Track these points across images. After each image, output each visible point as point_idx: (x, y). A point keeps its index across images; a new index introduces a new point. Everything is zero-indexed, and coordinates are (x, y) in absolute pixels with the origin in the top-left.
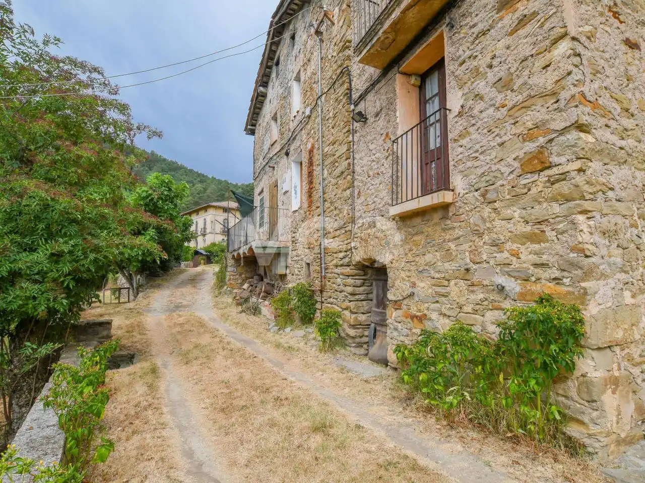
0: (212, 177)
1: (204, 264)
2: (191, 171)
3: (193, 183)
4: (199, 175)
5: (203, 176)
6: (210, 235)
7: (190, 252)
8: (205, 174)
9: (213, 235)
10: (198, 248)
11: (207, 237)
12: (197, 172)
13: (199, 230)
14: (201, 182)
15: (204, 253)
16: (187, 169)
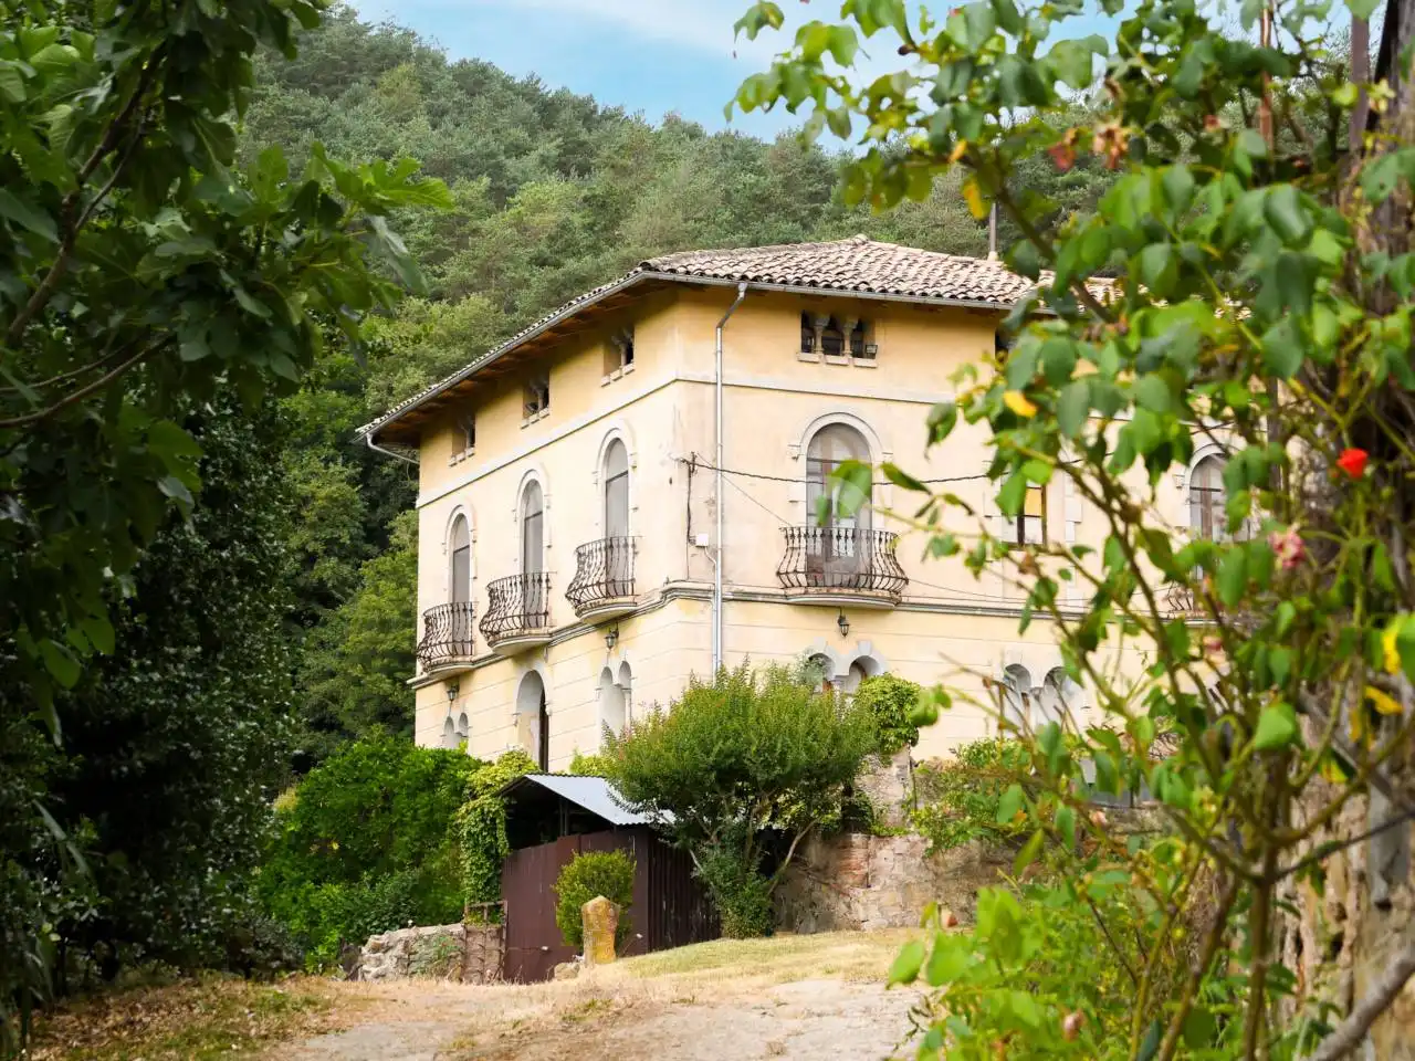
0: (672, 122)
1: (624, 946)
2: (475, 79)
3: (497, 171)
4: (548, 111)
5: (587, 114)
6: (674, 608)
7: (466, 817)
8: (603, 103)
9: (703, 613)
10: (559, 760)
11: (643, 637)
12: (529, 92)
13: (561, 567)
14: (572, 161)
15: (618, 814)
16: (437, 62)
